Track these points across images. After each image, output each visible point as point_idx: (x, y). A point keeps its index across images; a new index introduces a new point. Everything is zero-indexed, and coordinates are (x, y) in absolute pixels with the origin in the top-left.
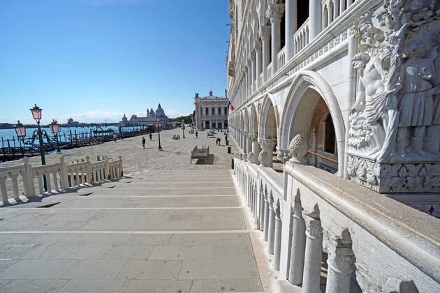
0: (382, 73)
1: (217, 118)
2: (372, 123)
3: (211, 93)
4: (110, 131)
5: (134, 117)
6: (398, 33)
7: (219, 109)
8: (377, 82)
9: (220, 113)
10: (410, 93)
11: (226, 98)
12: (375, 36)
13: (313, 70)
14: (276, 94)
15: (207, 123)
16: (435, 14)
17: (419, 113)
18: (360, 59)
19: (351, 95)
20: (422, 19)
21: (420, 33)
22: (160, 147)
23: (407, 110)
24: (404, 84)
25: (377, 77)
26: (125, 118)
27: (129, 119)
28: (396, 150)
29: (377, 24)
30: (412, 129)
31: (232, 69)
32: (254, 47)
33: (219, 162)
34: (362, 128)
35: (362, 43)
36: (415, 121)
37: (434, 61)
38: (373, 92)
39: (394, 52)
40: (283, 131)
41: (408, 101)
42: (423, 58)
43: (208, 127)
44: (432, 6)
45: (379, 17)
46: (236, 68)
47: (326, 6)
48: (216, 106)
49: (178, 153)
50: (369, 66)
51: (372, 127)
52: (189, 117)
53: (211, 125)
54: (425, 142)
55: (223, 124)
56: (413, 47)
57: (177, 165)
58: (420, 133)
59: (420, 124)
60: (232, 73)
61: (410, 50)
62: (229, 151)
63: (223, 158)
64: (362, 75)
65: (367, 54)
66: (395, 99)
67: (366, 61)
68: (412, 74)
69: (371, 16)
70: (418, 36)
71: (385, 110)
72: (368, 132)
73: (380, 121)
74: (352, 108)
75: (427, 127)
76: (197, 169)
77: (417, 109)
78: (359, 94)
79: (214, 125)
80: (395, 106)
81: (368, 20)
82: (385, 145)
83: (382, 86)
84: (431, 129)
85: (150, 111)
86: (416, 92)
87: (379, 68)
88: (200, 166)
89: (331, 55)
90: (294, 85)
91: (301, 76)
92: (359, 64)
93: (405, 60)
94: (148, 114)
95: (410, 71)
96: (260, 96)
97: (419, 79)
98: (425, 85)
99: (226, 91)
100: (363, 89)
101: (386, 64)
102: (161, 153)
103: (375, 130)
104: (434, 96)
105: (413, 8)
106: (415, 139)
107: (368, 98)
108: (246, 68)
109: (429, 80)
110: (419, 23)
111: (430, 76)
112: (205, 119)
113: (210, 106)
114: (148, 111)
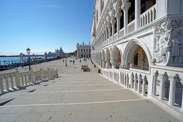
0: (165, 41)
1: (86, 53)
2: (162, 55)
3: (83, 43)
4: (40, 58)
5: (50, 52)
6: (170, 31)
7: (87, 50)
8: (164, 44)
9: (87, 51)
10: (173, 47)
11: (90, 45)
12: (162, 31)
13: (138, 38)
14: (120, 45)
15: (82, 55)
16: (178, 26)
17: (176, 53)
18: (157, 37)
19: (154, 47)
20: (175, 27)
21: (175, 31)
22: (66, 65)
23: (173, 52)
24: (171, 45)
25: (163, 42)
26: (46, 53)
27: (47, 54)
28: (170, 63)
29: (162, 27)
30: (174, 57)
31: (94, 34)
32: (108, 27)
33: (92, 71)
34: (159, 57)
35: (157, 32)
36: (175, 55)
37: (179, 38)
38: (162, 47)
39: (169, 36)
40: (124, 58)
41: (173, 49)
42: (176, 37)
43: (82, 57)
44: (178, 24)
45: (164, 26)
46: (96, 34)
47: (141, 17)
48: (86, 48)
49: (74, 67)
50: (160, 39)
51: (162, 57)
52: (74, 52)
53: (83, 56)
54: (177, 61)
55: (88, 56)
56: (174, 35)
57: (76, 72)
58: (176, 58)
59: (176, 56)
60: (94, 35)
61: (173, 36)
62: (95, 67)
63: (93, 69)
64: (158, 41)
65: (159, 35)
66: (169, 49)
67: (159, 37)
68: (174, 42)
69: (160, 24)
70: (174, 32)
71: (167, 52)
72: (161, 58)
73: (165, 55)
74: (155, 51)
75: (178, 56)
76: (84, 73)
77: (175, 52)
78: (157, 47)
79: (85, 56)
80: (169, 50)
81: (160, 26)
82: (167, 62)
83: (165, 45)
84: (179, 57)
85: (57, 50)
86: (175, 47)
87: (164, 40)
88: (85, 72)
89: (146, 34)
90: (130, 42)
91: (133, 39)
92: (157, 38)
93: (172, 38)
94: (56, 51)
95: (173, 41)
96: (111, 45)
97: (175, 43)
98: (177, 45)
99: (90, 42)
100: (158, 45)
101: (166, 39)
102: (67, 67)
103: (163, 58)
104: (180, 48)
105: (173, 25)
106: (175, 60)
107: (160, 48)
108: (103, 34)
109: (178, 44)
110: (175, 28)
111: (178, 43)
112: (81, 54)
113: (83, 48)
114: (56, 50)
